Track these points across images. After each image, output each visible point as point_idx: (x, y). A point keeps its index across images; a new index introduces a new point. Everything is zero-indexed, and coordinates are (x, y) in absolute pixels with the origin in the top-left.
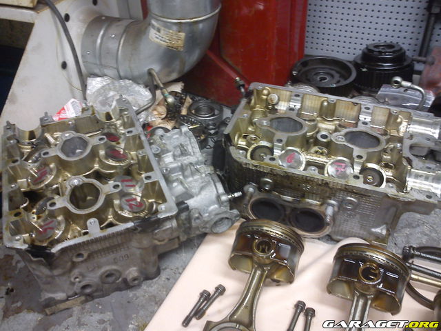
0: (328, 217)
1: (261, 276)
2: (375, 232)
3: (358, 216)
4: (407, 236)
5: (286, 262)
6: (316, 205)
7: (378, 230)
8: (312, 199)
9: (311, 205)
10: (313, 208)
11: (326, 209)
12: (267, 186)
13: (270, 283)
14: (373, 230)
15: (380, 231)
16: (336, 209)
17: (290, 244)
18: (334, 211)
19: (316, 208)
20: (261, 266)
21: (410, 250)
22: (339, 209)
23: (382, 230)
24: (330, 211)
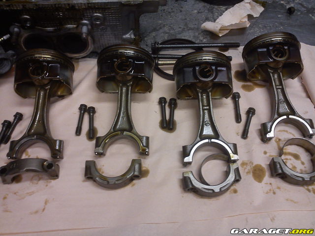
0: (84, 34)
1: (45, 95)
2: (126, 38)
3: (109, 29)
4: (154, 37)
5: (58, 77)
6: (73, 28)
7: (128, 36)
8: (69, 25)
9: (70, 29)
10: (72, 31)
11: (82, 28)
12: (28, 23)
13: (57, 99)
14: (124, 37)
15: (129, 36)
16: (90, 27)
17: (59, 63)
18: (88, 29)
19: (75, 31)
20: (43, 87)
21: (155, 45)
22: (92, 26)
23: (130, 35)
24: (85, 29)
